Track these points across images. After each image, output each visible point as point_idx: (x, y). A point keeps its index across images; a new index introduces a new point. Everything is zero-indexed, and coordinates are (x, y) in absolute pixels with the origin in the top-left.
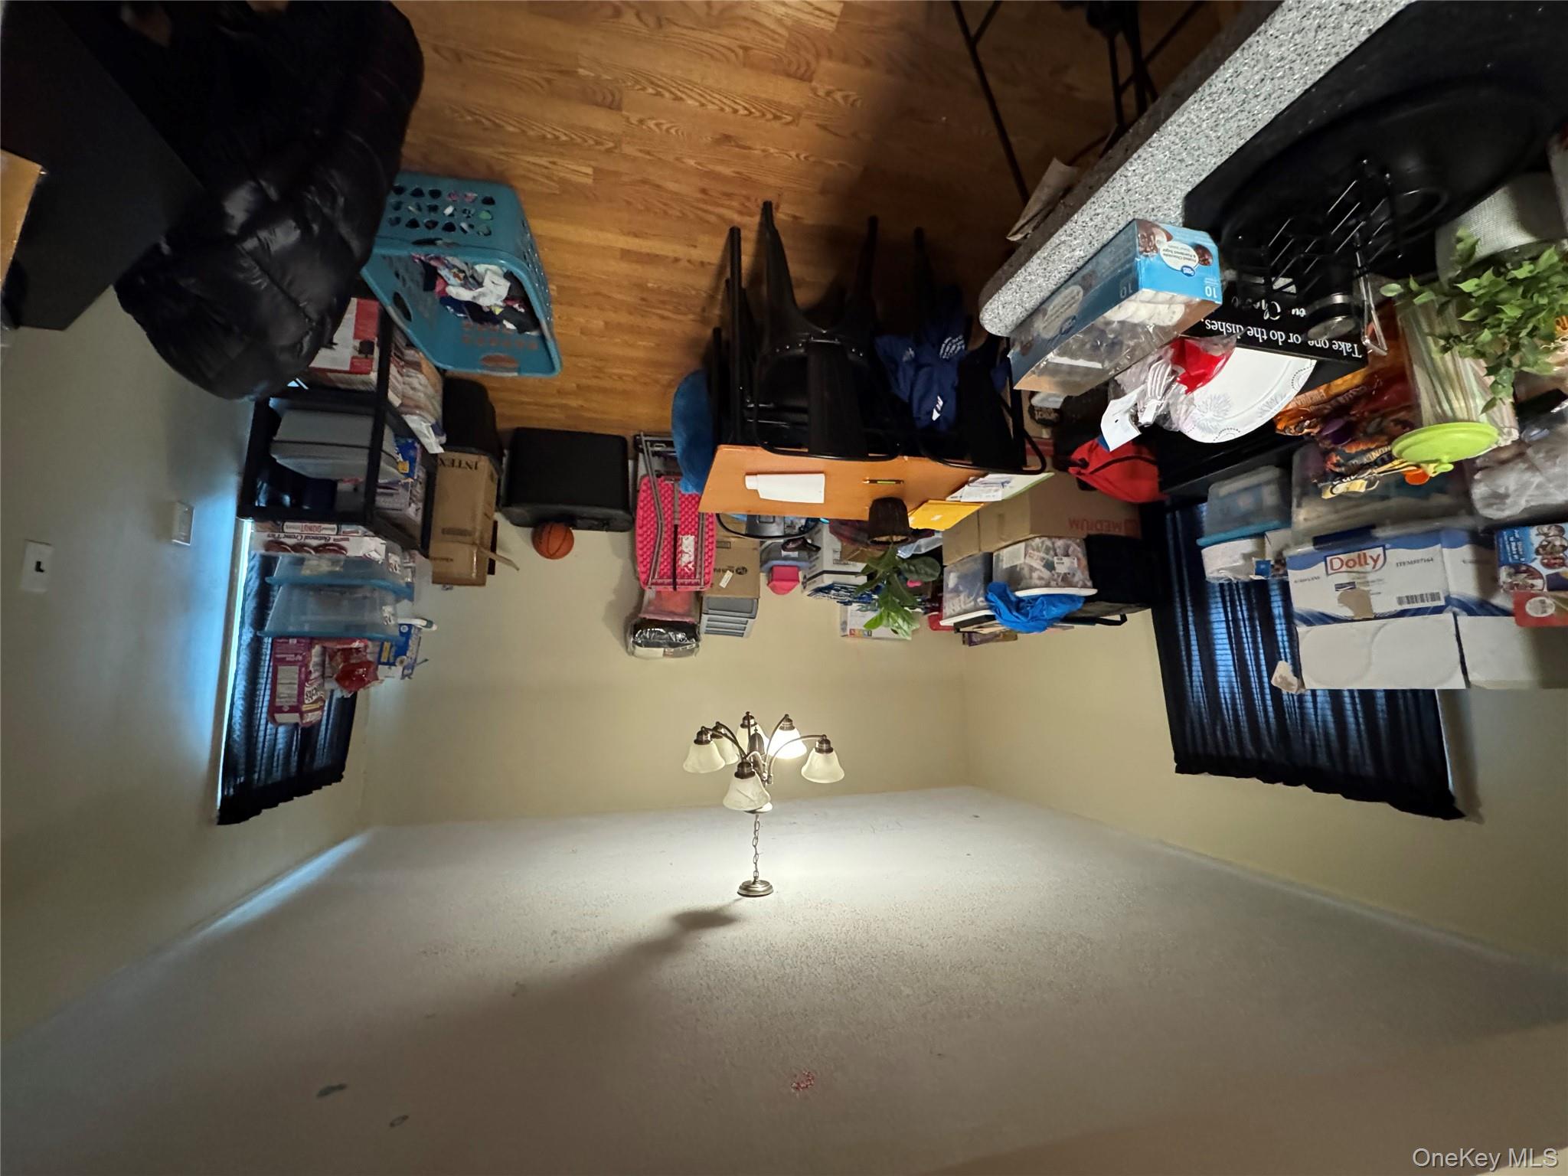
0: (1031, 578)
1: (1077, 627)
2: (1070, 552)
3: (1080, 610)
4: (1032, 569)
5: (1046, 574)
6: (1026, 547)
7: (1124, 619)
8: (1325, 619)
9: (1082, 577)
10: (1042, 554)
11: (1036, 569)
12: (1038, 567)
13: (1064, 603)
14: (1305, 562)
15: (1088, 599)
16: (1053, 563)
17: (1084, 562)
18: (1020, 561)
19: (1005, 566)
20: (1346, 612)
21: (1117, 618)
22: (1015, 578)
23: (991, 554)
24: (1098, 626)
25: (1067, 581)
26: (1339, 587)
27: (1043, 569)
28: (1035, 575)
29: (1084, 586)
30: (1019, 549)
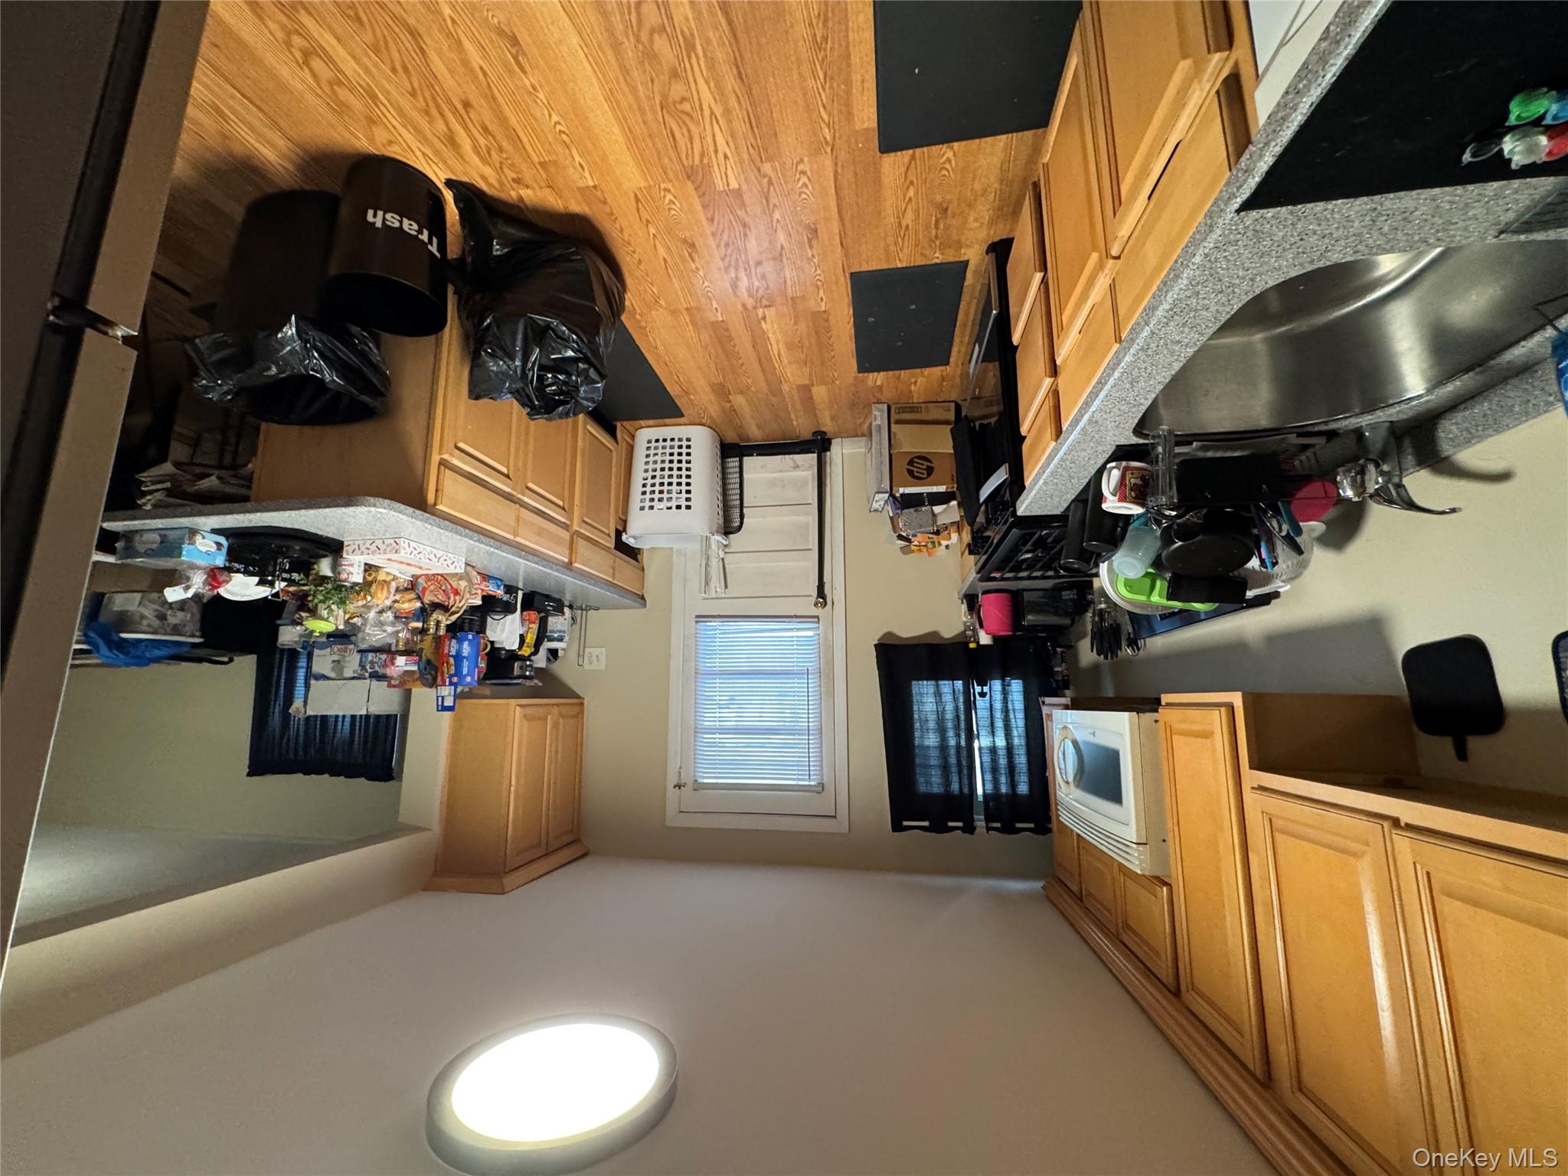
0: (140, 624)
1: (184, 664)
2: (186, 607)
3: (187, 652)
4: (143, 617)
5: (156, 623)
6: (142, 598)
7: (231, 660)
8: (325, 677)
9: (192, 628)
10: (156, 607)
11: (148, 618)
12: (150, 617)
13: (168, 647)
14: (323, 647)
15: (194, 645)
16: (166, 615)
17: (198, 616)
18: (133, 607)
19: (115, 609)
20: (332, 675)
21: (226, 659)
22: (124, 621)
23: (103, 595)
24: (206, 665)
25: (176, 630)
26: (334, 661)
27: (155, 619)
28: (145, 622)
29: (193, 636)
30: (134, 599)
